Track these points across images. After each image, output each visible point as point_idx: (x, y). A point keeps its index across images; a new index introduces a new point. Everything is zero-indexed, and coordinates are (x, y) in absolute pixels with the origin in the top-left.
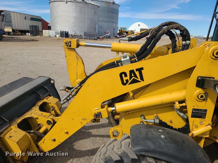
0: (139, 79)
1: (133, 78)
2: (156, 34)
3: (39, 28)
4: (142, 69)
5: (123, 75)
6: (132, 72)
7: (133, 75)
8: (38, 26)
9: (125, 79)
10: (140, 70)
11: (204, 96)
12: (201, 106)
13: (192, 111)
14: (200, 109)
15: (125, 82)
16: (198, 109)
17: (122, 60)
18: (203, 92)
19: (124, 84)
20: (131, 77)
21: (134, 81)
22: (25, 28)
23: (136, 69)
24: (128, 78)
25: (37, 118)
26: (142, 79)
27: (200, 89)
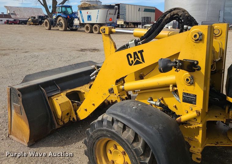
0: (141, 61)
1: (137, 59)
2: (162, 20)
3: (150, 20)
4: (142, 51)
5: (129, 56)
6: (135, 53)
7: (136, 57)
8: (150, 18)
9: (131, 59)
10: (141, 52)
11: (190, 80)
12: (191, 90)
13: (183, 95)
14: (190, 94)
15: (131, 63)
16: (188, 94)
17: (130, 43)
18: (190, 76)
19: (131, 65)
20: (135, 58)
21: (138, 63)
22: (138, 20)
23: (138, 51)
24: (133, 59)
25: (84, 93)
26: (143, 60)
27: (187, 72)
